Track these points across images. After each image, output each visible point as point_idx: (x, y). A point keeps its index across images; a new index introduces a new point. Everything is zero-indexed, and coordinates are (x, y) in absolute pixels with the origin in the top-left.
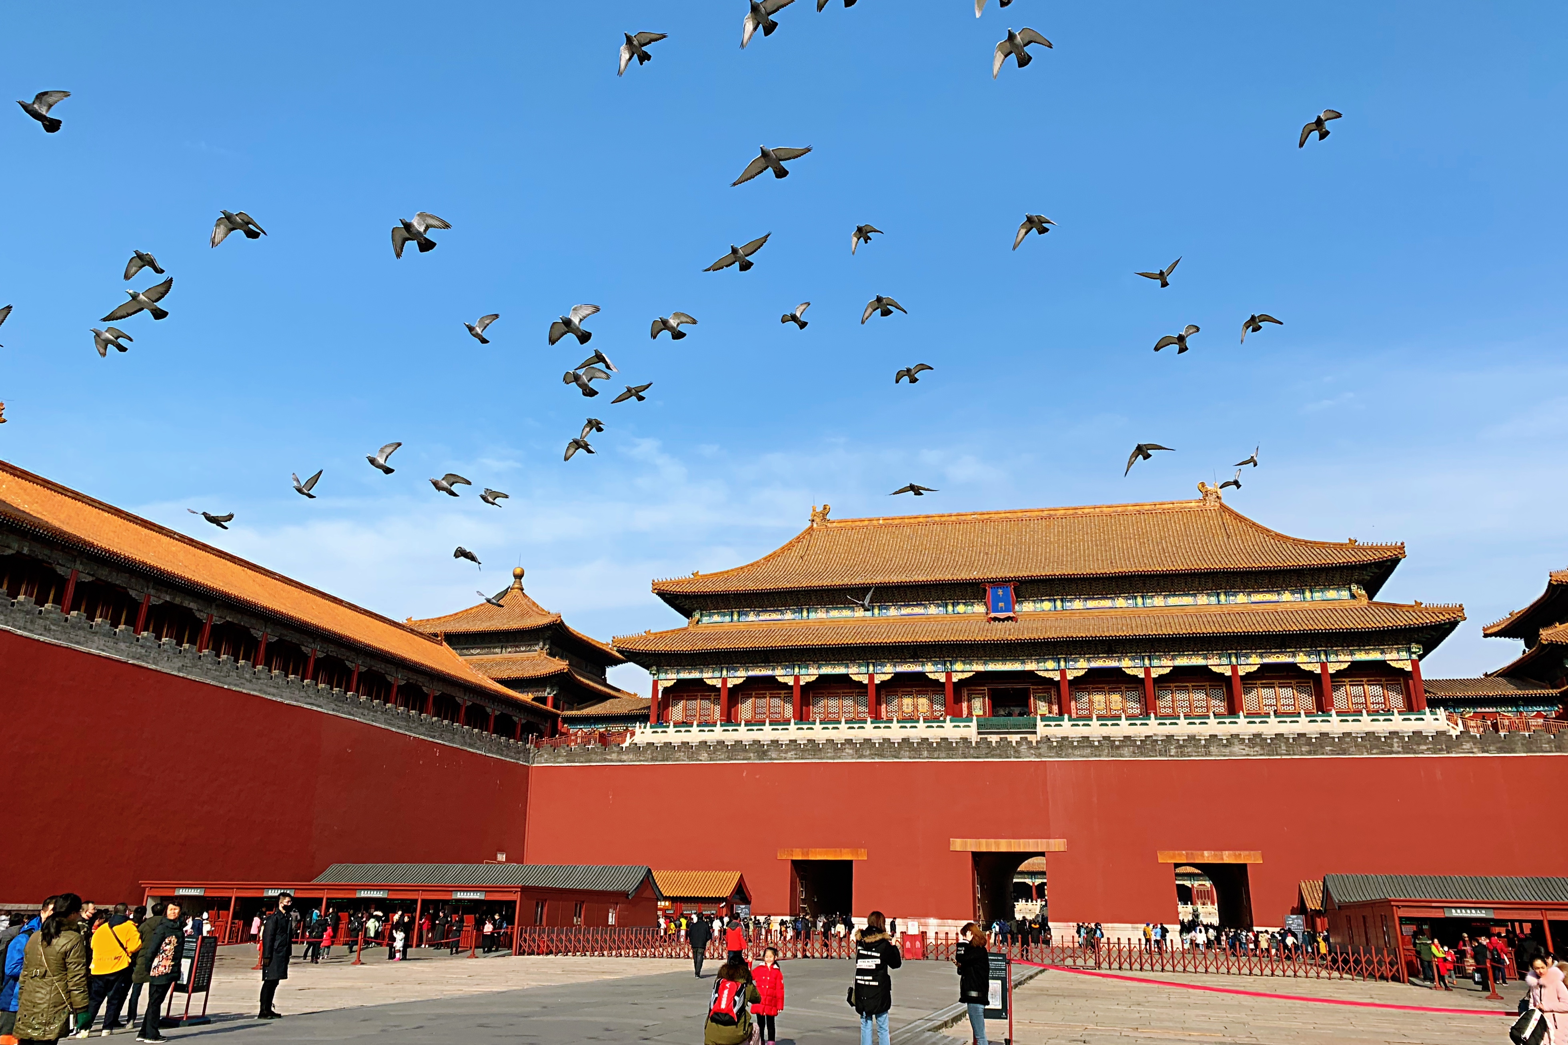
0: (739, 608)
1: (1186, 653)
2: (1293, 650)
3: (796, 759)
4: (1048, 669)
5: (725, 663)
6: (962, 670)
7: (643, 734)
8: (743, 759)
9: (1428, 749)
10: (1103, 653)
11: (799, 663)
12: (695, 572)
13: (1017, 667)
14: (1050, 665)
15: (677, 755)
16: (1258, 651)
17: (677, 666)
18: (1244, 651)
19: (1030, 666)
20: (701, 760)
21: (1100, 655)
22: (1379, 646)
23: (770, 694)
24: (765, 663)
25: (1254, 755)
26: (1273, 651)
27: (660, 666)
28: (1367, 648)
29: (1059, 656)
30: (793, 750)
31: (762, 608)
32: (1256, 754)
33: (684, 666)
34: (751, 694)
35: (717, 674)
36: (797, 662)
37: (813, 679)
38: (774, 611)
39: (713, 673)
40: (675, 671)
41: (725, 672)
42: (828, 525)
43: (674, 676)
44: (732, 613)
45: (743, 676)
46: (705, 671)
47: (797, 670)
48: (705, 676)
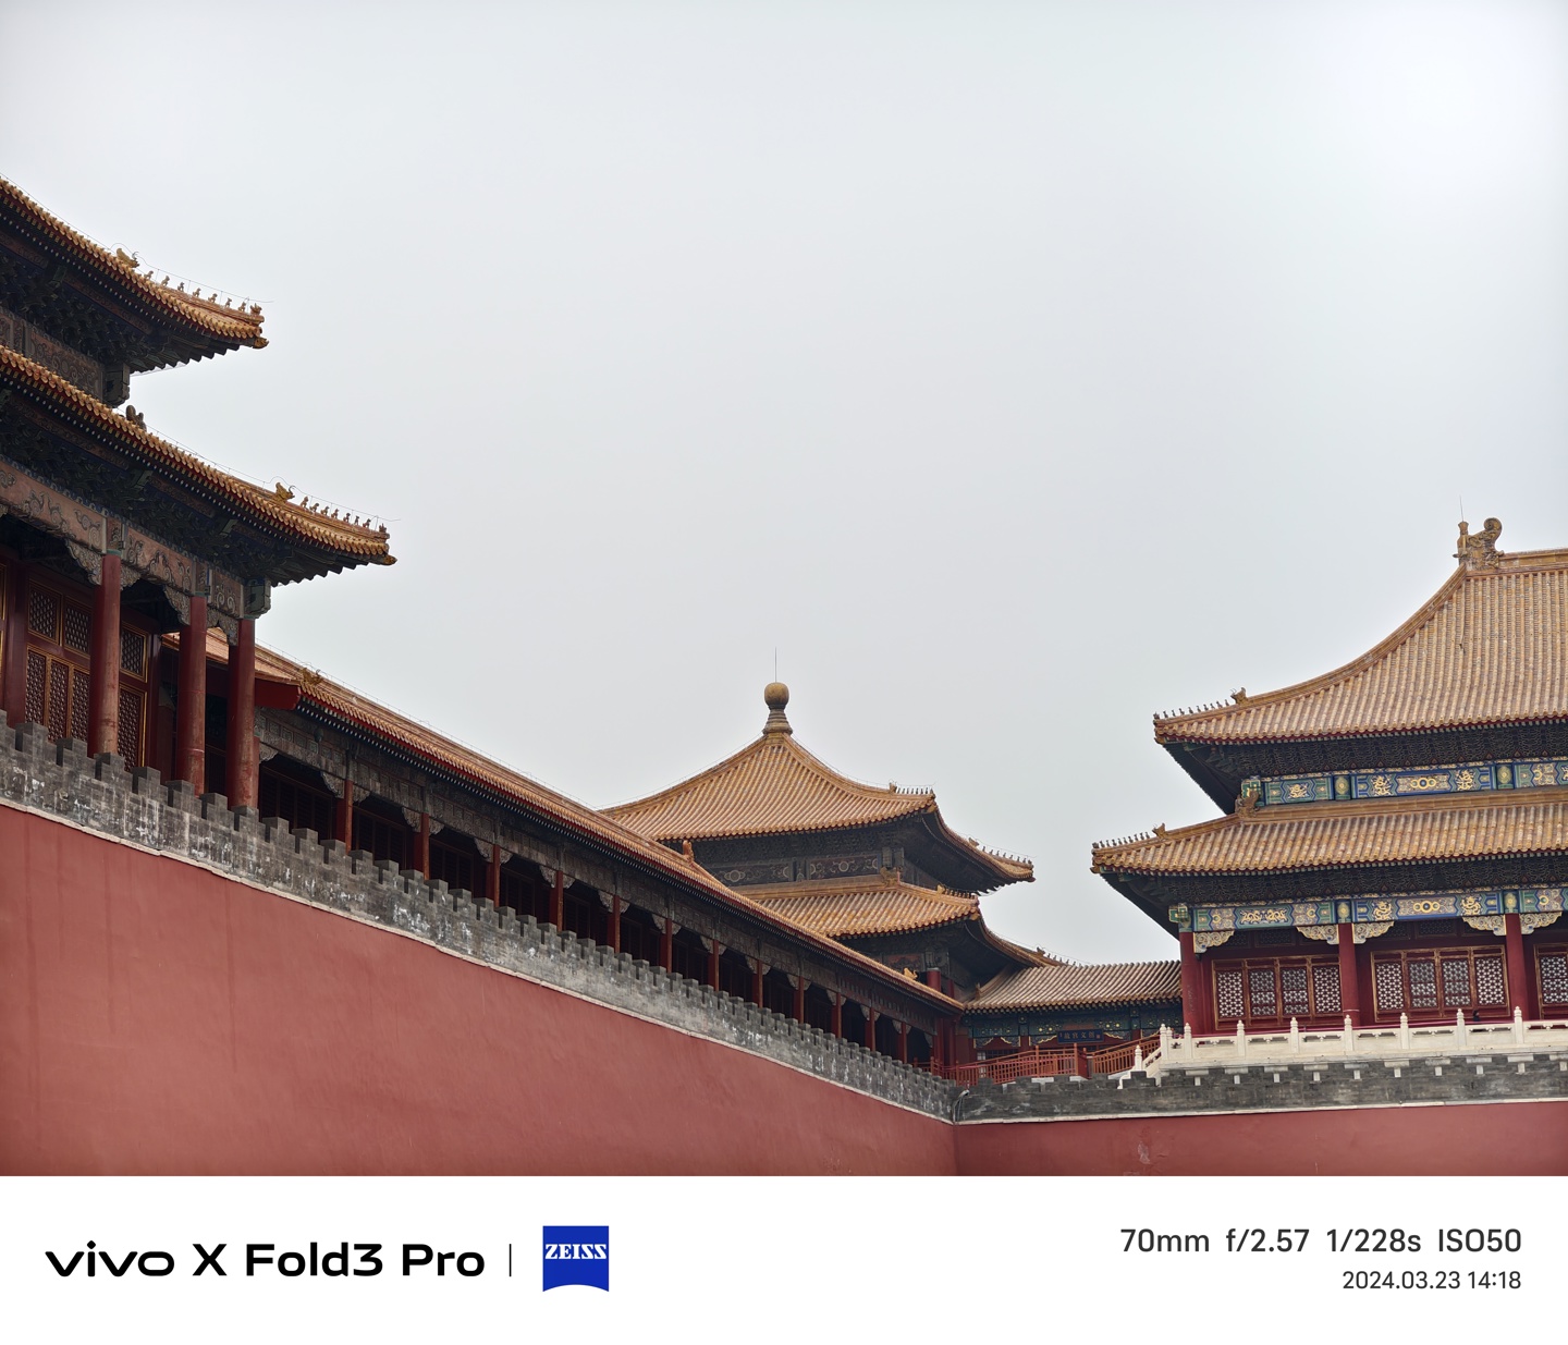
0: (1349, 769)
3: (1552, 1094)
5: (1342, 893)
7: (1179, 1051)
8: (1434, 1098)
11: (1516, 887)
12: (1239, 690)
15: (1281, 1093)
17: (1232, 901)
20: (1337, 1103)
23: (1442, 954)
24: (1435, 889)
27: (1193, 903)
30: (1542, 1076)
31: (1403, 766)
33: (1248, 901)
34: (1399, 956)
35: (1327, 914)
36: (1511, 883)
37: (1550, 920)
38: (1432, 774)
39: (1317, 914)
40: (1228, 913)
41: (1344, 910)
42: (1503, 566)
43: (1229, 924)
44: (1334, 779)
45: (1386, 917)
46: (1299, 909)
47: (1511, 902)
48: (1299, 920)
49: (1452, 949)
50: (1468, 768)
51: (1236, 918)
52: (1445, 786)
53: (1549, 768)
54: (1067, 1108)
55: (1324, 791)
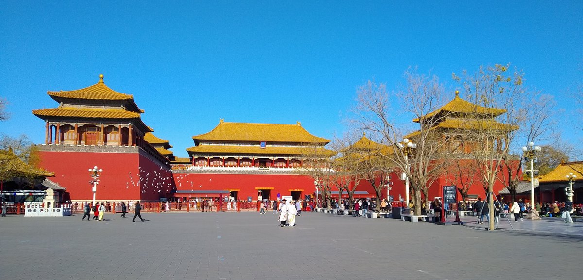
1: (294, 156)
4: (271, 158)
5: (209, 154)
6: (256, 158)
11: (224, 155)
13: (266, 157)
14: (272, 157)
19: (268, 158)
21: (281, 156)
22: (325, 157)
24: (218, 155)
25: (304, 174)
26: (309, 157)
27: (193, 154)
30: (226, 171)
34: (213, 160)
35: (207, 156)
37: (227, 158)
42: (224, 123)
45: (213, 157)
46: (204, 155)
49: (218, 160)
52: (219, 145)
53: (228, 144)
55: (207, 145)
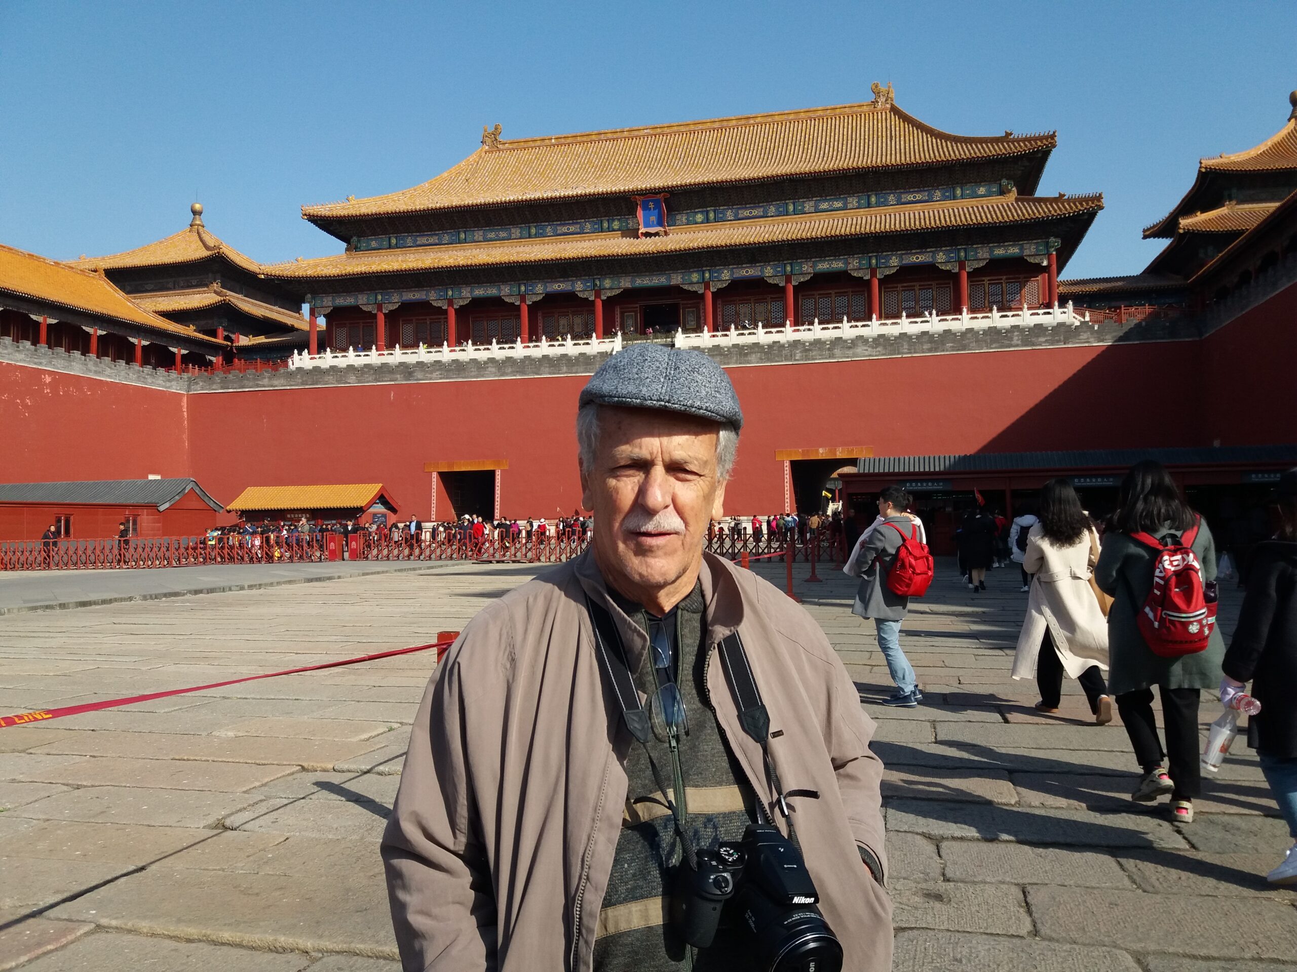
0: (397, 232)
1: (827, 258)
2: (933, 249)
3: (441, 378)
4: (691, 280)
5: (379, 289)
7: (301, 361)
8: (390, 381)
9: (1046, 341)
10: (747, 263)
11: (452, 286)
13: (662, 281)
14: (695, 277)
15: (326, 378)
16: (899, 252)
17: (332, 293)
18: (884, 254)
19: (676, 279)
20: (349, 383)
21: (744, 266)
22: (1018, 241)
23: (430, 319)
24: (419, 287)
25: (876, 356)
26: (914, 251)
27: (315, 294)
28: (1006, 244)
29: (704, 269)
30: (438, 370)
31: (420, 231)
32: (878, 354)
33: (338, 293)
34: (412, 320)
35: (372, 298)
36: (450, 284)
37: (466, 302)
38: (431, 235)
39: (368, 299)
40: (330, 298)
41: (379, 297)
42: (500, 146)
43: (330, 304)
44: (390, 238)
45: (396, 301)
46: (360, 297)
47: (450, 293)
48: (360, 302)
49: (434, 317)
50: (446, 233)
51: (333, 300)
52: (437, 241)
53: (481, 233)
54: (235, 385)
55: (385, 243)
